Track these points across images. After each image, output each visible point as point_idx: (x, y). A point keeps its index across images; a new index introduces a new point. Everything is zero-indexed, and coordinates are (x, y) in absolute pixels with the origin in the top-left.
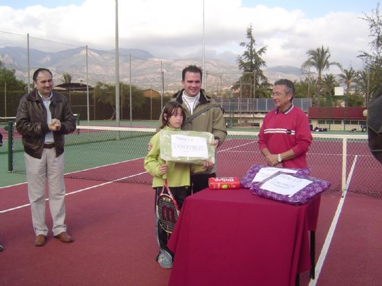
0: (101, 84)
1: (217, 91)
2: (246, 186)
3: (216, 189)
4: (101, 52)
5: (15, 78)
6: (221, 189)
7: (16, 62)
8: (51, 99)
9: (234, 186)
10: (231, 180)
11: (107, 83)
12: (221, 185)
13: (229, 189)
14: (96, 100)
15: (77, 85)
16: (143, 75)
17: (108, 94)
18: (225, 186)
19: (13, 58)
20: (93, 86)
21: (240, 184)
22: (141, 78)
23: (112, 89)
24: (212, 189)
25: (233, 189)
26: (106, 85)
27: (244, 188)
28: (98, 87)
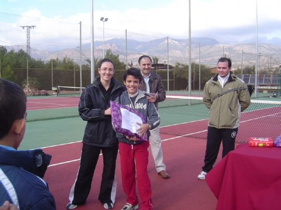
0: (179, 64)
1: (268, 68)
2: (278, 146)
3: (254, 146)
4: (180, 41)
5: (118, 60)
6: (258, 146)
7: (120, 50)
8: (150, 77)
9: (268, 145)
10: (267, 140)
11: (184, 63)
12: (258, 144)
13: (265, 147)
14: (176, 76)
15: (162, 65)
16: (211, 57)
17: (184, 72)
18: (261, 145)
19: (118, 47)
20: (173, 66)
21: (273, 144)
22: (210, 59)
23: (187, 67)
24: (251, 146)
25: (268, 147)
26: (183, 65)
27: (276, 146)
28: (177, 66)
